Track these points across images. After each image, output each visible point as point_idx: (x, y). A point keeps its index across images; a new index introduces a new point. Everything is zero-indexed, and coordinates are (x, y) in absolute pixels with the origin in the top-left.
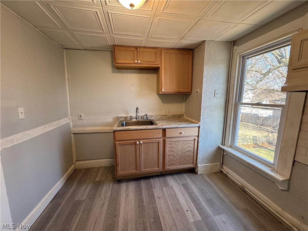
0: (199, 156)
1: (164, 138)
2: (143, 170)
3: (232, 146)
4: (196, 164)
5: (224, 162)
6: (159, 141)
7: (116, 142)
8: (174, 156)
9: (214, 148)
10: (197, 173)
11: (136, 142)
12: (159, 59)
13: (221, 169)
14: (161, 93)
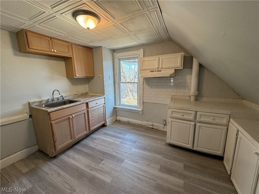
0: (106, 115)
1: (87, 109)
2: (77, 137)
3: (120, 105)
4: (106, 120)
5: (117, 115)
6: (84, 112)
7: (52, 122)
8: (94, 120)
9: (112, 108)
10: (106, 126)
11: (69, 117)
12: (70, 51)
13: (116, 119)
14: (75, 77)
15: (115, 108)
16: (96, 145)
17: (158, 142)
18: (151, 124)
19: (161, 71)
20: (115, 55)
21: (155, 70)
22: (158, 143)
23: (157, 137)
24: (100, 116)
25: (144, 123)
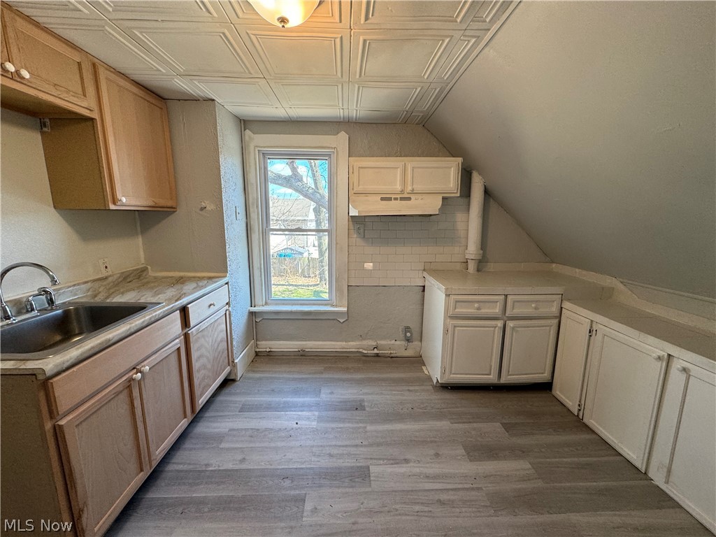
1: (186, 331)
3: (269, 301)
4: (233, 362)
5: (259, 335)
6: (177, 346)
8: (205, 367)
9: (246, 315)
10: (235, 381)
11: (131, 380)
12: (91, 90)
13: (258, 350)
14: (112, 207)
15: (252, 314)
16: (240, 457)
17: (417, 388)
18: (375, 344)
19: (409, 199)
20: (250, 137)
21: (393, 196)
22: (416, 391)
23: (402, 375)
24: (220, 348)
25: (352, 345)
